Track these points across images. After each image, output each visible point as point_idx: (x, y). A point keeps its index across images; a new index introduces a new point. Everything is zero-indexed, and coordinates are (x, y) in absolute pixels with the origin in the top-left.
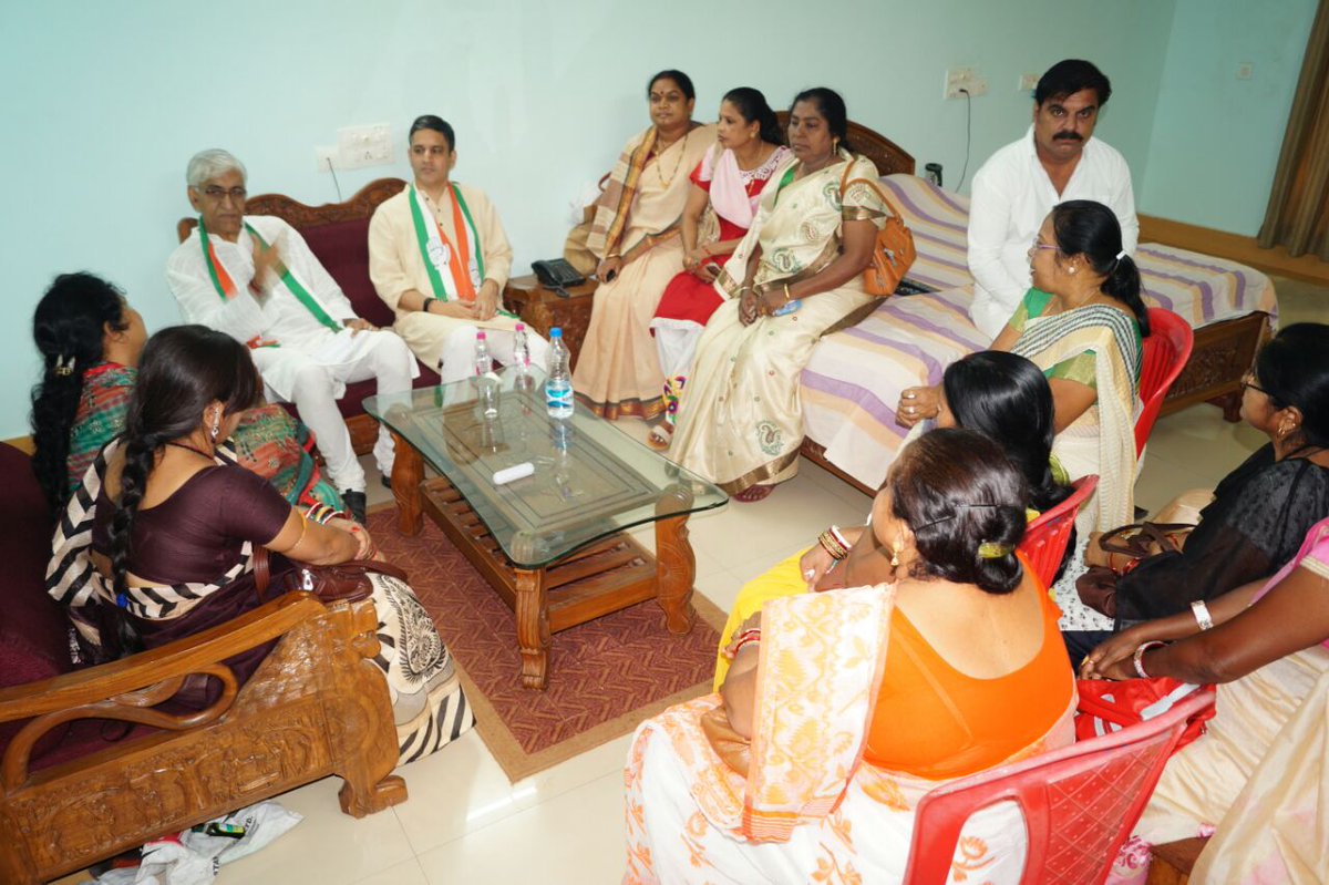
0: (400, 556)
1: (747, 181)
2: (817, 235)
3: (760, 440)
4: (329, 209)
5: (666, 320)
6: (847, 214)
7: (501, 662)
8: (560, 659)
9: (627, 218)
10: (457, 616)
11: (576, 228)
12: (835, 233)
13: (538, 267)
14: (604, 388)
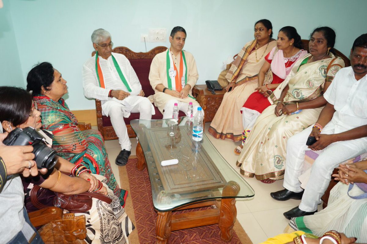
0: (134, 177)
1: (286, 61)
2: (313, 85)
3: (275, 162)
4: (141, 54)
5: (247, 109)
6: (328, 79)
7: (153, 234)
8: (175, 240)
9: (241, 70)
10: (144, 209)
11: (224, 71)
12: (321, 86)
13: (207, 82)
14: (221, 128)
